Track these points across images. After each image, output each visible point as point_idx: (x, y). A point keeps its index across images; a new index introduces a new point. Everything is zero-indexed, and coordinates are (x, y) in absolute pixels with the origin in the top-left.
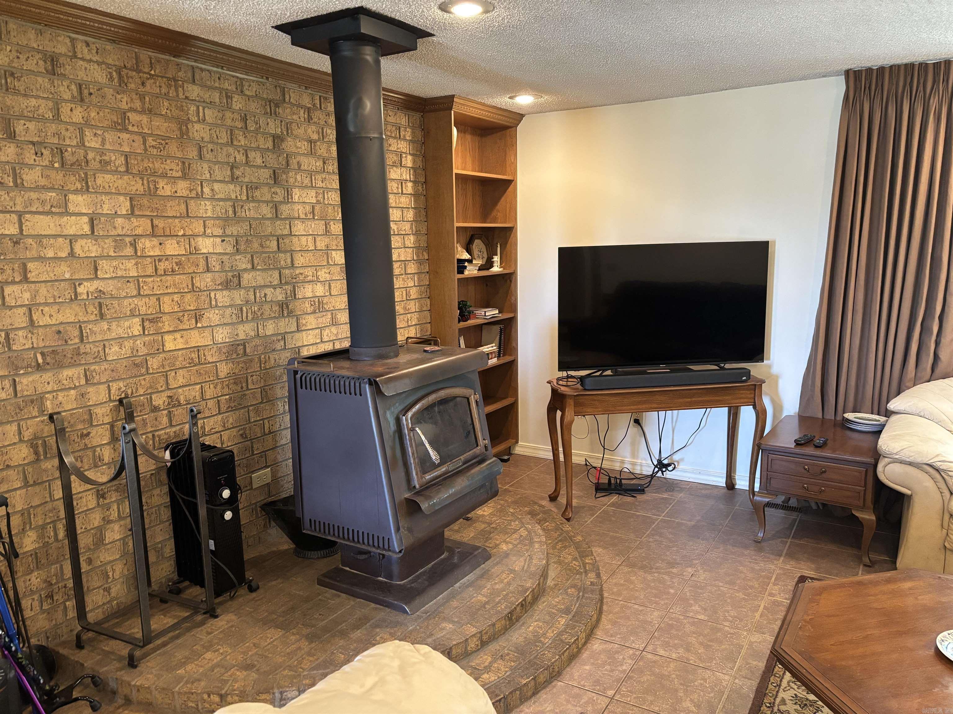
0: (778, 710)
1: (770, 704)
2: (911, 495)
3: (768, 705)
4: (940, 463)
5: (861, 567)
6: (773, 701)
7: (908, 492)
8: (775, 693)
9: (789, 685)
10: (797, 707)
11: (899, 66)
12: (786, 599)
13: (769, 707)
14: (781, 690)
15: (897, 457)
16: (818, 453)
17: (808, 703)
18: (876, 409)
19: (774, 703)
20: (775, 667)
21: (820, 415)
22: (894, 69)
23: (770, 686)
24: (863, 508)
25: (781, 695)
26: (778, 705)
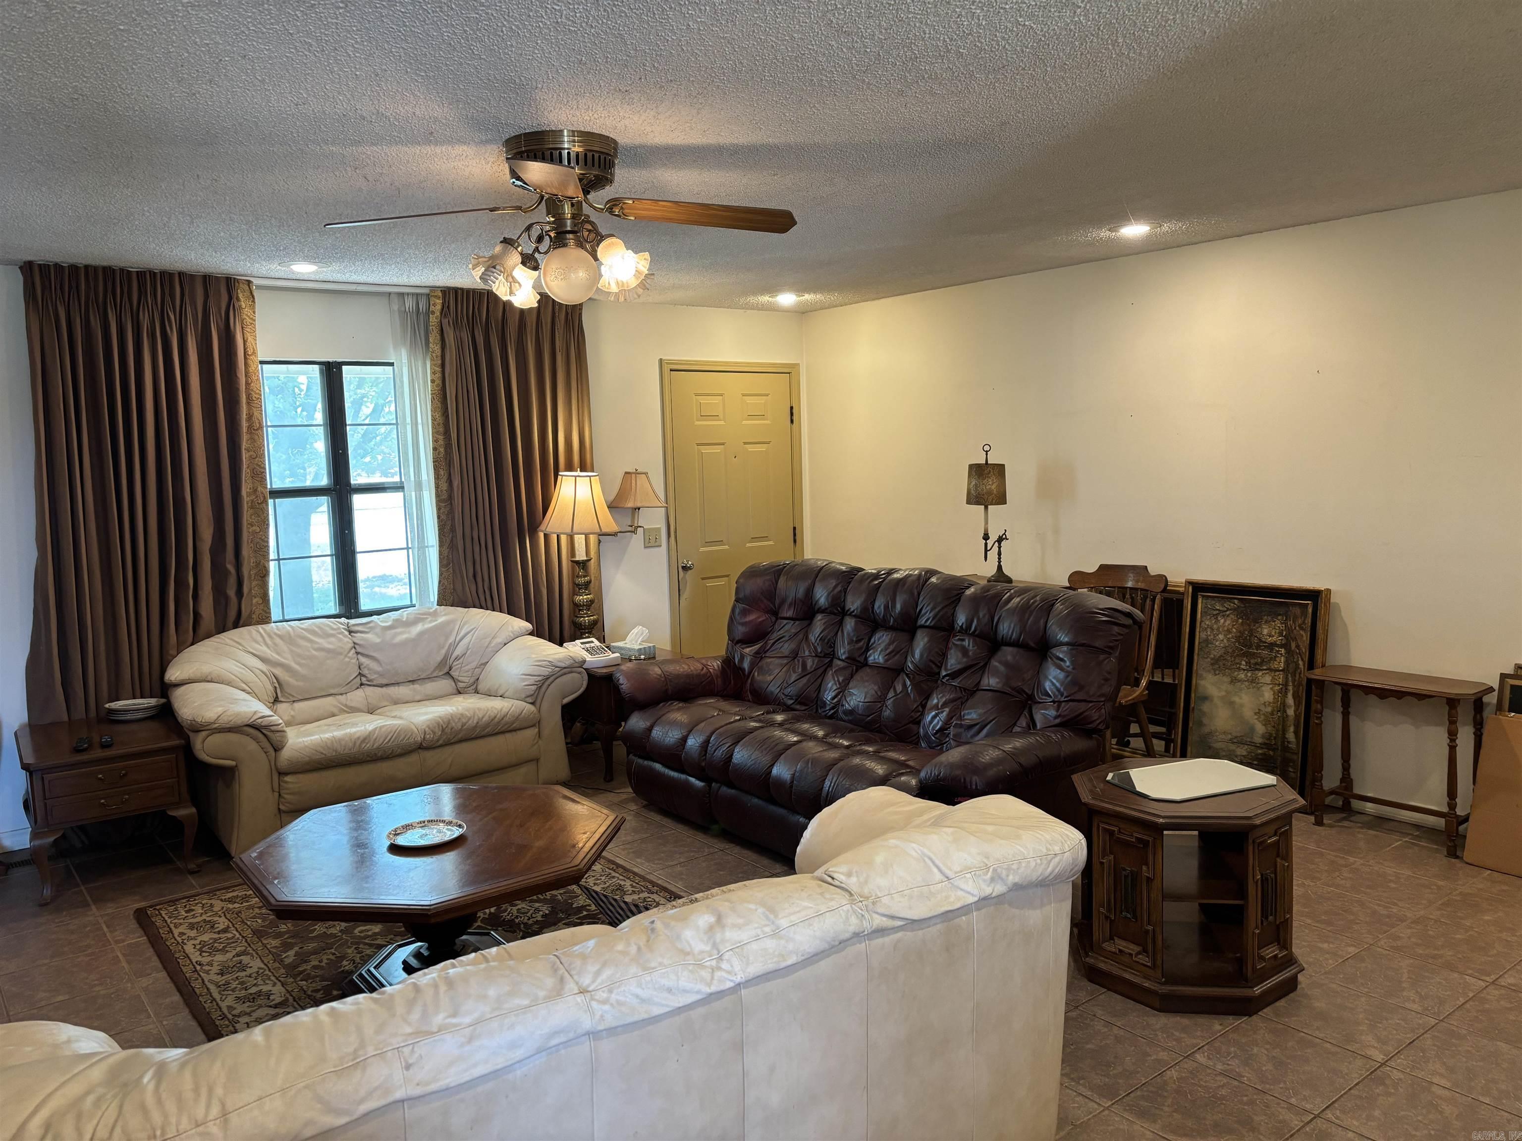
0: (233, 1016)
1: (220, 1016)
2: (236, 766)
3: (219, 1018)
4: (260, 720)
5: (189, 876)
6: (220, 1013)
7: (233, 763)
8: (215, 1007)
9: (223, 995)
10: (248, 1004)
11: (95, 268)
12: (139, 937)
13: (222, 1019)
14: (220, 1002)
15: (216, 725)
16: (108, 753)
17: (254, 996)
18: (138, 693)
19: (223, 1014)
20: (193, 990)
21: (65, 718)
22: (90, 270)
23: (206, 1006)
24: (177, 805)
25: (224, 1005)
26: (230, 1013)
